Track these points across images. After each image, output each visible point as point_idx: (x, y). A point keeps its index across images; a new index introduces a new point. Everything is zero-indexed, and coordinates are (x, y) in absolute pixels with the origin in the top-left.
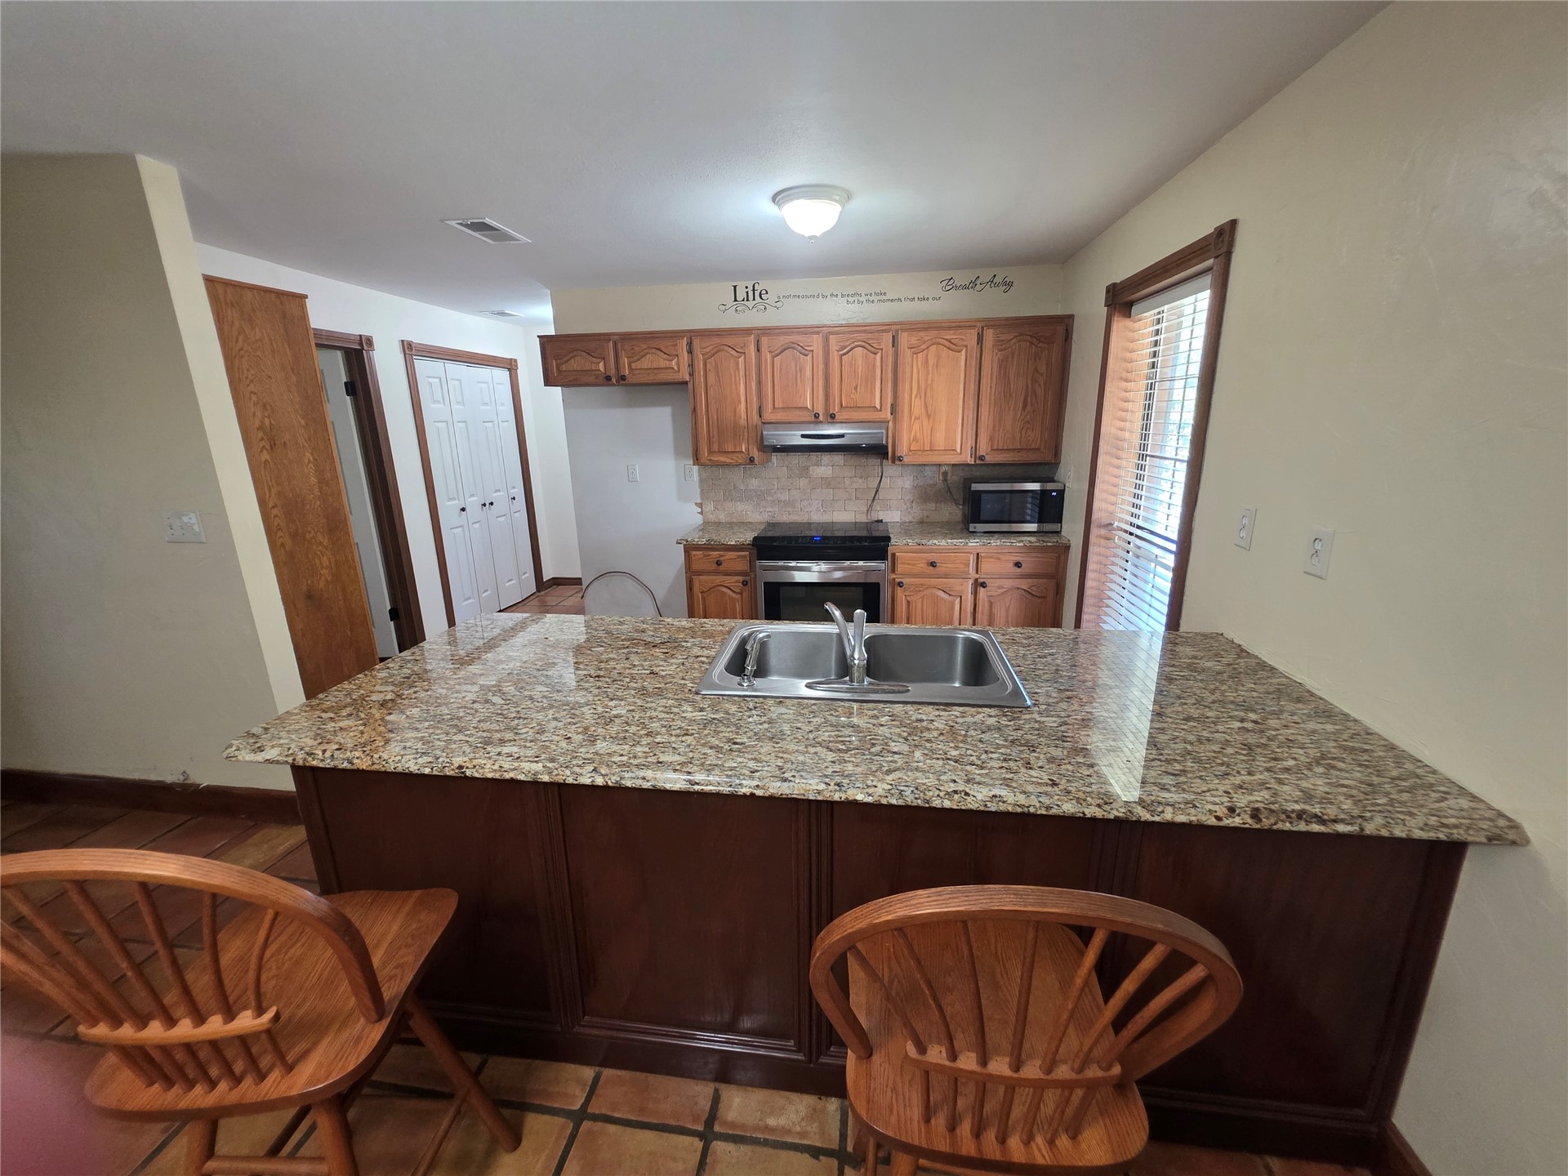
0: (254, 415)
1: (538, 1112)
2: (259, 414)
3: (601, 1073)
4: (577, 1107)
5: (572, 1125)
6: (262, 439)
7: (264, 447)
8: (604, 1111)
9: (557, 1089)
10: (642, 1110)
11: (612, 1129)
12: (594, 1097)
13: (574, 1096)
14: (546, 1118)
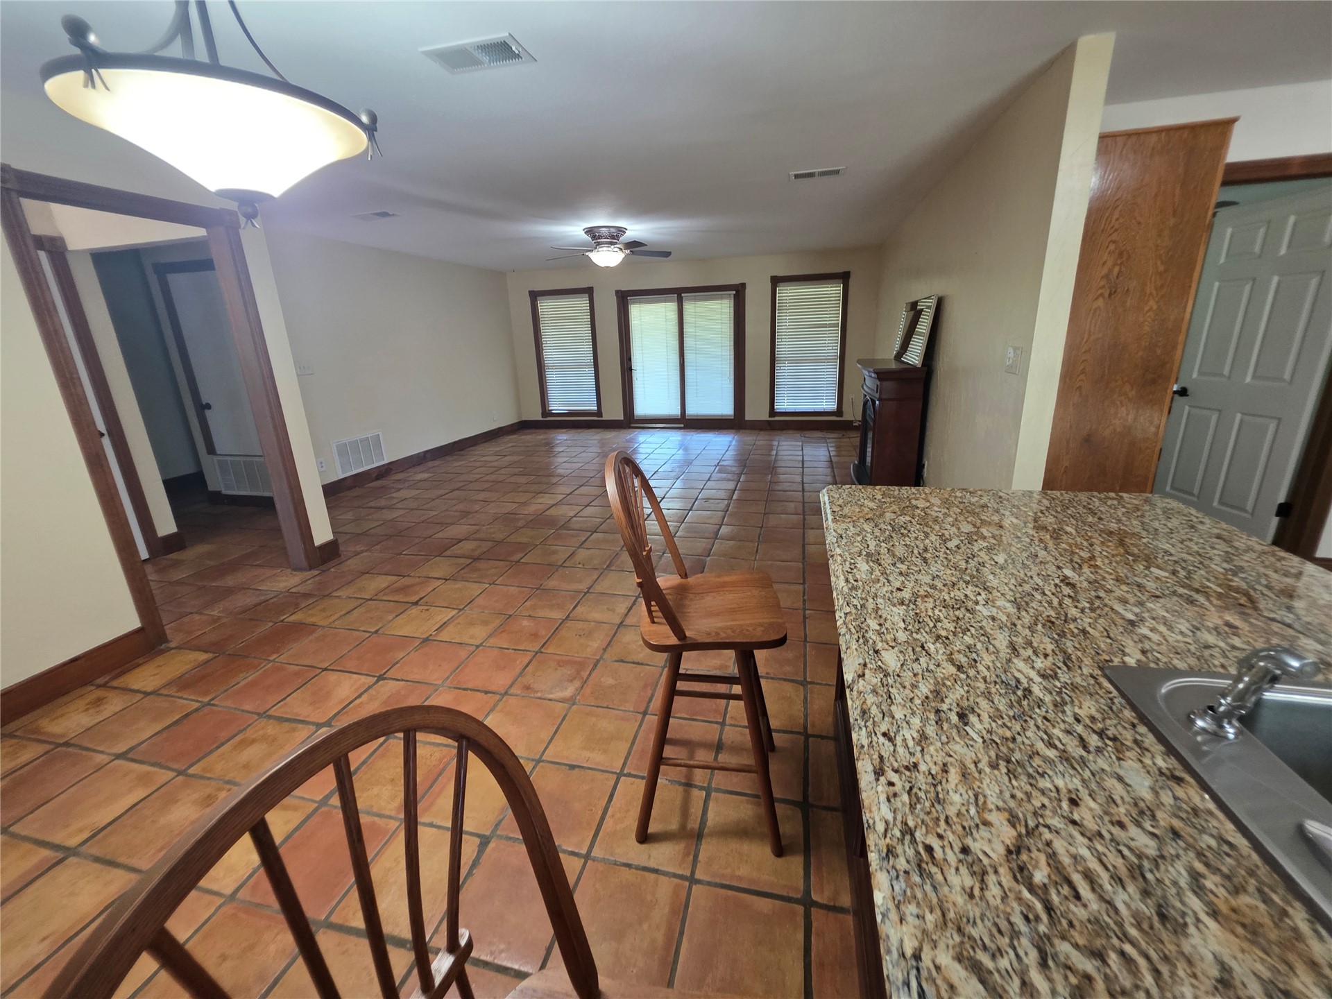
0: (1104, 263)
1: (804, 865)
2: (1110, 263)
3: (849, 913)
4: (815, 897)
5: (799, 896)
6: (1103, 287)
7: (1102, 295)
8: (815, 925)
9: (825, 875)
10: (821, 965)
11: (800, 936)
12: (826, 912)
13: (822, 891)
14: (802, 872)
